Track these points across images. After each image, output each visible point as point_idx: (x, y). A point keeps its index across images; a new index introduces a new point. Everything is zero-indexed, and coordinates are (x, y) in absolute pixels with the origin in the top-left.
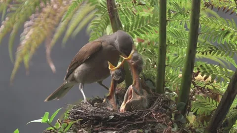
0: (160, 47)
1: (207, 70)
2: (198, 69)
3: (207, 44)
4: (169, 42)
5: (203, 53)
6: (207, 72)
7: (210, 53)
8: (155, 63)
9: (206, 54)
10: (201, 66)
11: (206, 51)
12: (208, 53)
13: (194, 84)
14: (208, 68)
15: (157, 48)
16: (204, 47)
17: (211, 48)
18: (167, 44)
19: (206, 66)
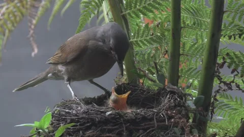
0: (173, 29)
1: (235, 60)
2: (224, 58)
3: (236, 26)
4: (184, 23)
5: (230, 37)
6: (235, 62)
7: (240, 37)
8: (167, 51)
9: (235, 38)
10: (228, 54)
11: (234, 35)
12: (237, 37)
13: (220, 78)
14: (237, 57)
15: (168, 30)
16: (231, 29)
17: (241, 31)
18: (182, 25)
19: (235, 54)
